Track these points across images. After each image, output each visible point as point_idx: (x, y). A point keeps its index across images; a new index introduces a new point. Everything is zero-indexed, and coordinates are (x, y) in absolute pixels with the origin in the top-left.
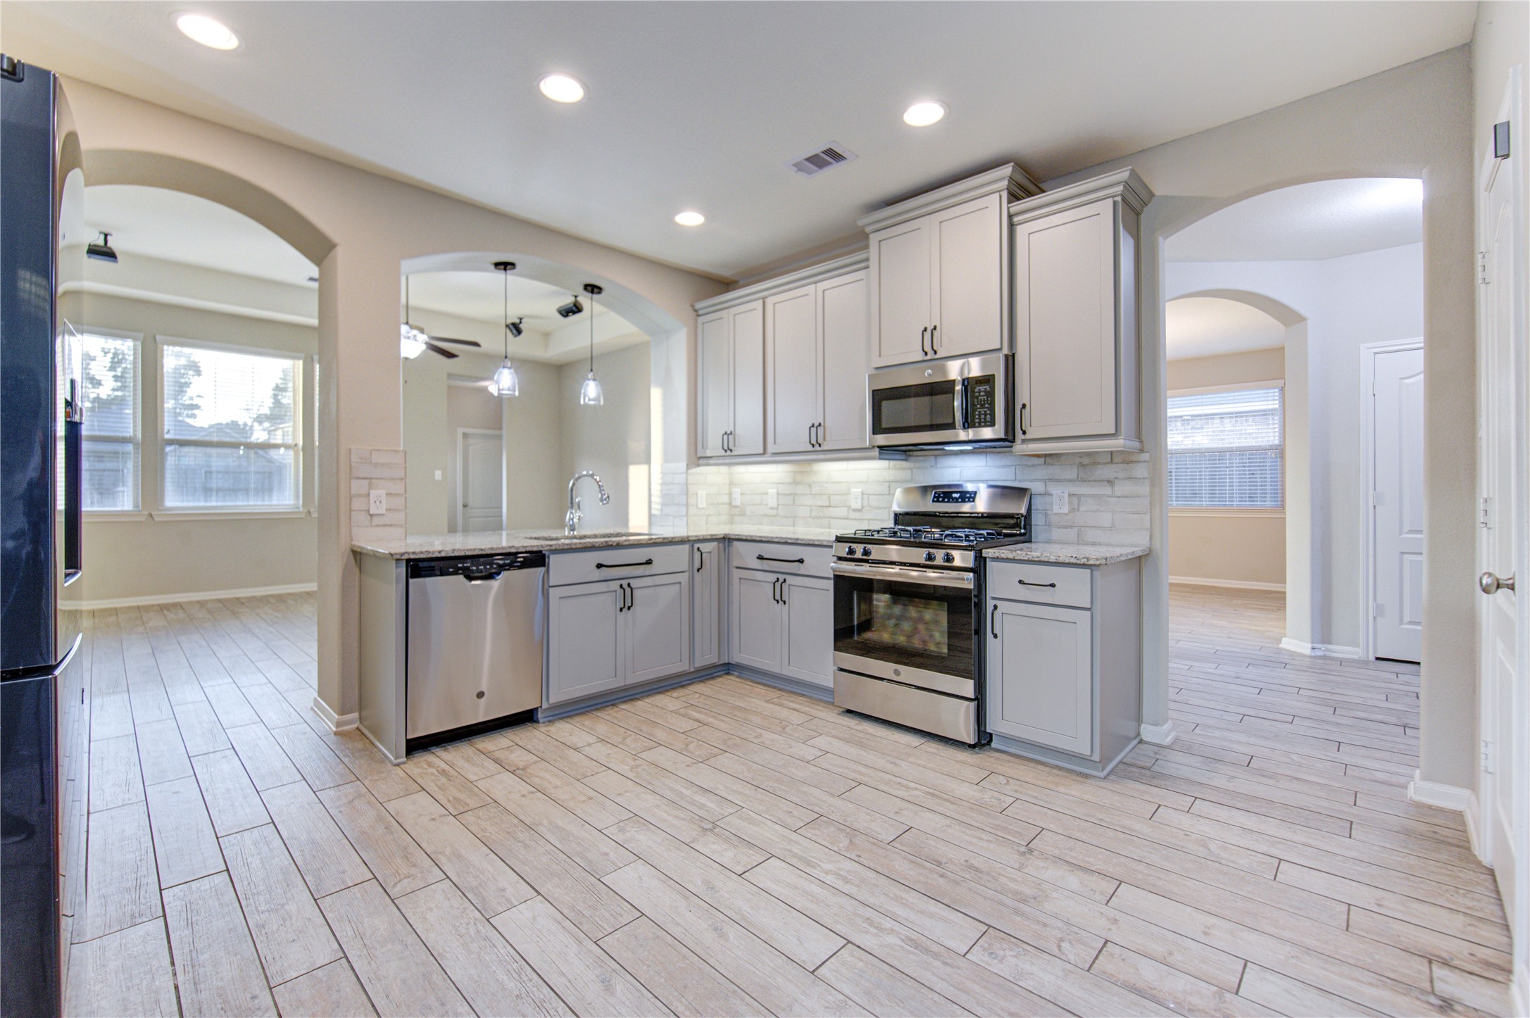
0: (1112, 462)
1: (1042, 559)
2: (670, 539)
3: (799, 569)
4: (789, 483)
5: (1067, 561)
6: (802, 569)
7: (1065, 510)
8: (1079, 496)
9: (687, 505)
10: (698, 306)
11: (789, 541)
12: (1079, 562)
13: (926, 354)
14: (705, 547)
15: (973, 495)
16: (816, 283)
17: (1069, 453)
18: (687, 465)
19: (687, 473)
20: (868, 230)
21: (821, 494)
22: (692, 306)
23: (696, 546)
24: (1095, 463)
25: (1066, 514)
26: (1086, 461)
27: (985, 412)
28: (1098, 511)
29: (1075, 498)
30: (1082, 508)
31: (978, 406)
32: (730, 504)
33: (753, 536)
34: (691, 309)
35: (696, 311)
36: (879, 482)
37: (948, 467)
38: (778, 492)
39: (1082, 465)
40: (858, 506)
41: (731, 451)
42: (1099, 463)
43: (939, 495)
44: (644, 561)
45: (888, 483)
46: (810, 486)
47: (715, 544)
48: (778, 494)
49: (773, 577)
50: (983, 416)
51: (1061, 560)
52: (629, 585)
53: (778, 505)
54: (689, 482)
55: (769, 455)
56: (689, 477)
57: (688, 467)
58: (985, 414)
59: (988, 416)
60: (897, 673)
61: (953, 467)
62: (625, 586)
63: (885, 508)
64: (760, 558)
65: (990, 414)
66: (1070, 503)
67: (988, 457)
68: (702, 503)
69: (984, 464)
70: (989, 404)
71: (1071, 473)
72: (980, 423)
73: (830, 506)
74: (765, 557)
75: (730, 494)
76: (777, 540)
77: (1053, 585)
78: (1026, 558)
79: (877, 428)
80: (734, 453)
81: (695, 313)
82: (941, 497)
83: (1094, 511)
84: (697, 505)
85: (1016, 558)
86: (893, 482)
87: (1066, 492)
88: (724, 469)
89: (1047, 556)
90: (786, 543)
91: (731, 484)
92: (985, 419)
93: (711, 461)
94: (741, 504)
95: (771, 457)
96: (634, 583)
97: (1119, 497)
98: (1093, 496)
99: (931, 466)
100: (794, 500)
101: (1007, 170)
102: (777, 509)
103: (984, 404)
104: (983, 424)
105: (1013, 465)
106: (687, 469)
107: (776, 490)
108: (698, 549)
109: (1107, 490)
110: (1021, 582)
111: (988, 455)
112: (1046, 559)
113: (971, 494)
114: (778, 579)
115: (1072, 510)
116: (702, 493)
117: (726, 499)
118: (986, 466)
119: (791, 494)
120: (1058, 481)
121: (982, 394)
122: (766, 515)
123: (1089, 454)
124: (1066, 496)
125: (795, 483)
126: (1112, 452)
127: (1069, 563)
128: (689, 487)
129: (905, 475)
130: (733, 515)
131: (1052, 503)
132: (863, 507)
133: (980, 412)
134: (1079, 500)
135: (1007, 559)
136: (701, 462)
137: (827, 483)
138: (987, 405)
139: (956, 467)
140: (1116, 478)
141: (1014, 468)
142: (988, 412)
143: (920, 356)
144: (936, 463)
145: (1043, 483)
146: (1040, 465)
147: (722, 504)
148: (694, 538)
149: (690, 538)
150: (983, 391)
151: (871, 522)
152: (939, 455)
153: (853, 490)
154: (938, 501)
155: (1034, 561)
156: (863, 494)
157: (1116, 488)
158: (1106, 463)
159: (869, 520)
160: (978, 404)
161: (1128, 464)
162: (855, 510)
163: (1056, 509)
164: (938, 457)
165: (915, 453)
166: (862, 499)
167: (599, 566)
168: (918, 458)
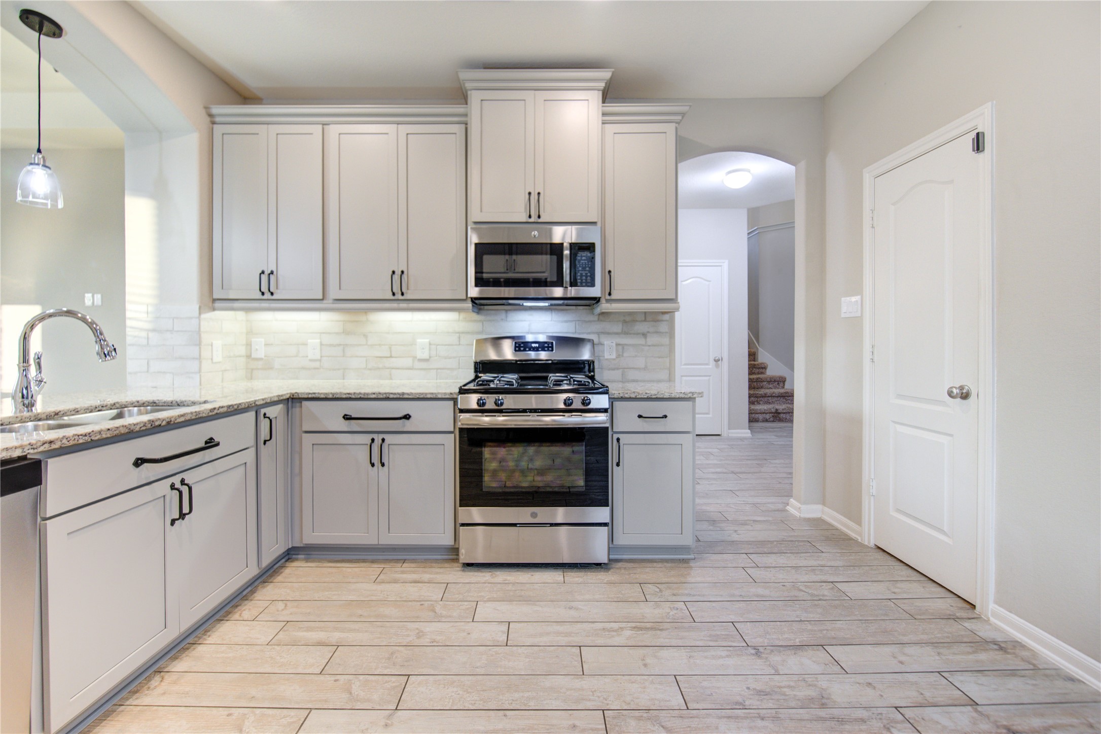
0: (645, 320)
1: (658, 396)
2: (236, 407)
3: (404, 426)
4: (337, 333)
5: (677, 397)
6: (408, 425)
7: (614, 356)
8: (623, 346)
9: (199, 359)
10: (216, 110)
11: (391, 396)
12: (686, 396)
13: (530, 217)
14: (272, 412)
15: (550, 345)
16: (398, 124)
17: (616, 312)
18: (200, 308)
19: (199, 318)
20: (468, 85)
21: (380, 345)
22: (206, 108)
23: (263, 411)
24: (634, 321)
25: (614, 359)
26: (628, 318)
27: (586, 274)
28: (636, 356)
29: (620, 347)
30: (625, 355)
31: (580, 269)
32: (249, 356)
33: (337, 394)
34: (203, 112)
35: (211, 116)
36: (449, 333)
37: (518, 321)
38: (321, 342)
39: (625, 322)
40: (426, 355)
41: (272, 294)
42: (637, 321)
43: (520, 345)
44: (203, 445)
45: (458, 334)
46: (365, 336)
47: (280, 406)
48: (321, 344)
49: (367, 439)
50: (584, 278)
51: (673, 396)
52: (183, 482)
53: (321, 357)
54: (202, 329)
55: (331, 302)
56: (202, 323)
57: (201, 311)
58: (586, 277)
59: (589, 278)
60: (534, 515)
61: (522, 321)
62: (178, 485)
63: (454, 357)
64: (347, 418)
65: (590, 276)
66: (617, 351)
67: (553, 313)
68: (218, 357)
69: (550, 319)
70: (590, 268)
71: (617, 328)
72: (581, 283)
73: (391, 357)
74: (353, 416)
75: (249, 345)
76: (374, 396)
77: (665, 417)
78: (646, 397)
79: (480, 282)
80: (274, 297)
81: (208, 119)
82: (522, 347)
83: (634, 357)
84: (212, 359)
85: (637, 397)
86: (463, 333)
87: (614, 342)
88: (240, 315)
89: (662, 394)
90: (387, 399)
91: (250, 332)
92: (586, 280)
93: (237, 305)
94: (265, 356)
95: (333, 303)
96: (189, 477)
97: (650, 346)
98: (633, 345)
99: (502, 319)
100: (344, 351)
101: (606, 74)
102: (320, 360)
103: (586, 267)
104: (584, 284)
105: (573, 321)
106: (200, 314)
107: (319, 341)
108: (265, 414)
109: (641, 341)
110: (640, 416)
111: (553, 311)
112: (661, 396)
113: (548, 344)
114: (373, 440)
115: (618, 356)
116: (218, 343)
117: (242, 351)
118: (551, 321)
119: (340, 345)
120: (608, 333)
121: (583, 258)
122: (304, 368)
123: (631, 314)
124: (614, 345)
125: (346, 332)
126: (645, 313)
127: (679, 398)
128: (203, 335)
129: (477, 327)
130: (252, 370)
131: (604, 350)
132: (430, 357)
133: (581, 274)
134: (623, 348)
135: (630, 398)
136: (217, 304)
137: (388, 333)
138: (587, 269)
139: (525, 321)
140: (648, 332)
141: (574, 322)
142: (589, 274)
143: (524, 218)
144: (507, 317)
145: (597, 335)
146: (594, 321)
147: (240, 356)
148: (262, 402)
149: (257, 403)
150: (584, 256)
151: (439, 371)
152: (510, 310)
153: (418, 340)
154: (520, 350)
155: (652, 398)
156: (430, 344)
157: (648, 340)
158: (642, 321)
159: (437, 369)
160: (580, 267)
161: (655, 322)
162: (421, 360)
163: (607, 356)
164: (509, 312)
165: (486, 307)
166: (430, 349)
167: (139, 462)
168: (489, 312)
